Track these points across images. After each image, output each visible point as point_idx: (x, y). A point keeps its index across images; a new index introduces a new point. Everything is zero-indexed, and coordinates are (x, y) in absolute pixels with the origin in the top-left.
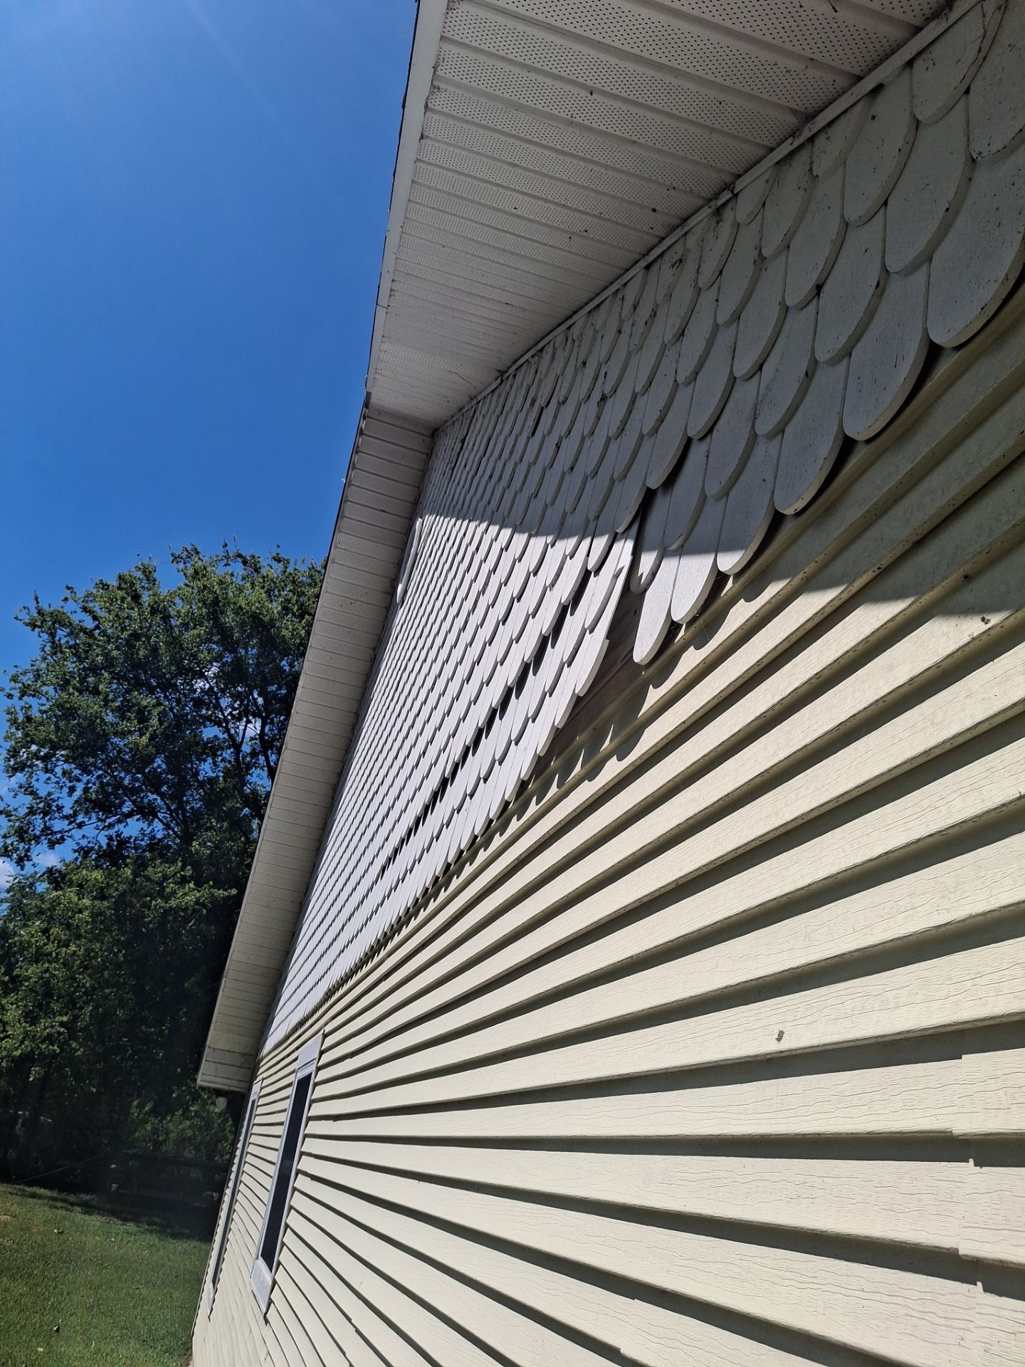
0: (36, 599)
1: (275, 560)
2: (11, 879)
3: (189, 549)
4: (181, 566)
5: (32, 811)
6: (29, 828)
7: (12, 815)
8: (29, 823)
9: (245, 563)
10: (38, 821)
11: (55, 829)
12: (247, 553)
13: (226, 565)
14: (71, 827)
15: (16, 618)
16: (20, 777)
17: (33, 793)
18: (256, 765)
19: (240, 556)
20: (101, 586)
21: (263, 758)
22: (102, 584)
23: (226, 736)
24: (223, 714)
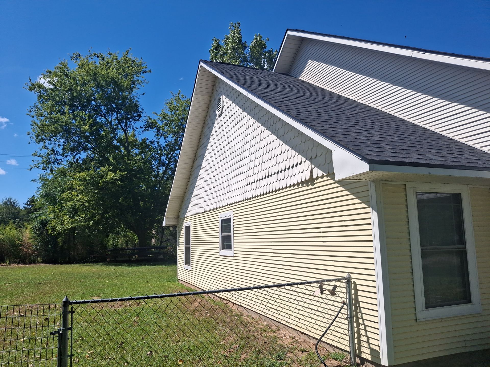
0: (30, 80)
1: (109, 54)
2: (39, 176)
3: (76, 54)
4: (75, 61)
5: (49, 154)
6: (50, 160)
7: (43, 157)
8: (49, 158)
9: (98, 57)
10: (52, 157)
11: (58, 159)
12: (98, 53)
13: (92, 59)
14: (63, 157)
15: (24, 88)
16: (42, 144)
17: (48, 149)
18: (118, 129)
19: (96, 54)
20: (48, 72)
21: (120, 126)
22: (48, 71)
23: (105, 119)
24: (103, 113)
